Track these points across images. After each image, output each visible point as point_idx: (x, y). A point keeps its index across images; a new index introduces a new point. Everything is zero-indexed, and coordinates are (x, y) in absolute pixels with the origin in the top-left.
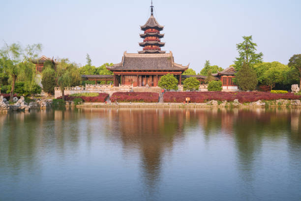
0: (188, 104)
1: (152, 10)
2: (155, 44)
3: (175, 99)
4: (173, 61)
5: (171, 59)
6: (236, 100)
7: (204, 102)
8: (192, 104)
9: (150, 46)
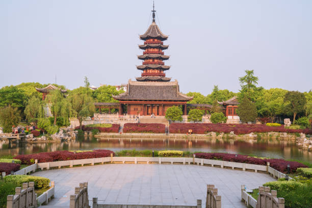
0: (190, 135)
1: (154, 16)
2: (157, 58)
3: (179, 130)
4: (179, 91)
5: (176, 88)
6: (232, 132)
7: (204, 133)
8: (194, 135)
9: (151, 61)
